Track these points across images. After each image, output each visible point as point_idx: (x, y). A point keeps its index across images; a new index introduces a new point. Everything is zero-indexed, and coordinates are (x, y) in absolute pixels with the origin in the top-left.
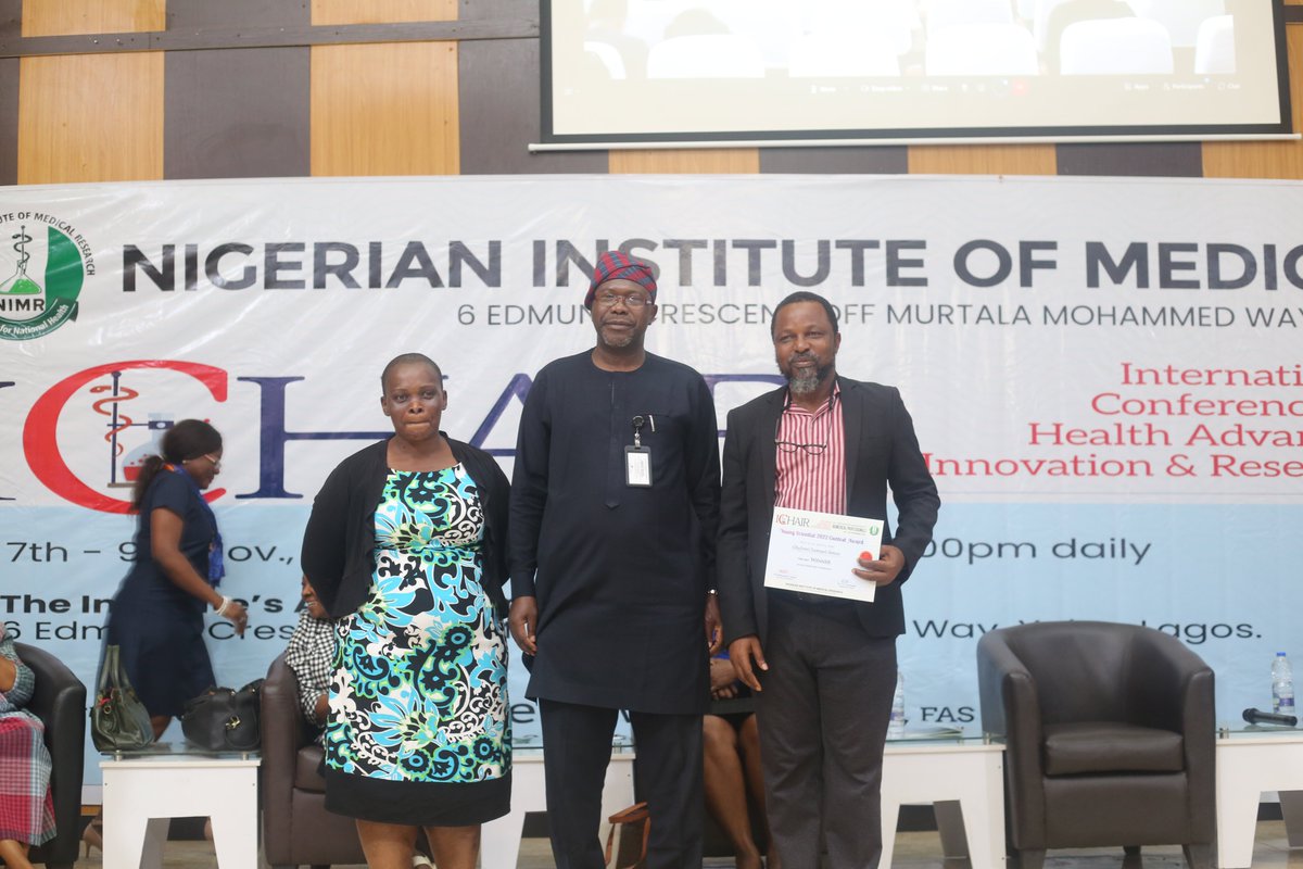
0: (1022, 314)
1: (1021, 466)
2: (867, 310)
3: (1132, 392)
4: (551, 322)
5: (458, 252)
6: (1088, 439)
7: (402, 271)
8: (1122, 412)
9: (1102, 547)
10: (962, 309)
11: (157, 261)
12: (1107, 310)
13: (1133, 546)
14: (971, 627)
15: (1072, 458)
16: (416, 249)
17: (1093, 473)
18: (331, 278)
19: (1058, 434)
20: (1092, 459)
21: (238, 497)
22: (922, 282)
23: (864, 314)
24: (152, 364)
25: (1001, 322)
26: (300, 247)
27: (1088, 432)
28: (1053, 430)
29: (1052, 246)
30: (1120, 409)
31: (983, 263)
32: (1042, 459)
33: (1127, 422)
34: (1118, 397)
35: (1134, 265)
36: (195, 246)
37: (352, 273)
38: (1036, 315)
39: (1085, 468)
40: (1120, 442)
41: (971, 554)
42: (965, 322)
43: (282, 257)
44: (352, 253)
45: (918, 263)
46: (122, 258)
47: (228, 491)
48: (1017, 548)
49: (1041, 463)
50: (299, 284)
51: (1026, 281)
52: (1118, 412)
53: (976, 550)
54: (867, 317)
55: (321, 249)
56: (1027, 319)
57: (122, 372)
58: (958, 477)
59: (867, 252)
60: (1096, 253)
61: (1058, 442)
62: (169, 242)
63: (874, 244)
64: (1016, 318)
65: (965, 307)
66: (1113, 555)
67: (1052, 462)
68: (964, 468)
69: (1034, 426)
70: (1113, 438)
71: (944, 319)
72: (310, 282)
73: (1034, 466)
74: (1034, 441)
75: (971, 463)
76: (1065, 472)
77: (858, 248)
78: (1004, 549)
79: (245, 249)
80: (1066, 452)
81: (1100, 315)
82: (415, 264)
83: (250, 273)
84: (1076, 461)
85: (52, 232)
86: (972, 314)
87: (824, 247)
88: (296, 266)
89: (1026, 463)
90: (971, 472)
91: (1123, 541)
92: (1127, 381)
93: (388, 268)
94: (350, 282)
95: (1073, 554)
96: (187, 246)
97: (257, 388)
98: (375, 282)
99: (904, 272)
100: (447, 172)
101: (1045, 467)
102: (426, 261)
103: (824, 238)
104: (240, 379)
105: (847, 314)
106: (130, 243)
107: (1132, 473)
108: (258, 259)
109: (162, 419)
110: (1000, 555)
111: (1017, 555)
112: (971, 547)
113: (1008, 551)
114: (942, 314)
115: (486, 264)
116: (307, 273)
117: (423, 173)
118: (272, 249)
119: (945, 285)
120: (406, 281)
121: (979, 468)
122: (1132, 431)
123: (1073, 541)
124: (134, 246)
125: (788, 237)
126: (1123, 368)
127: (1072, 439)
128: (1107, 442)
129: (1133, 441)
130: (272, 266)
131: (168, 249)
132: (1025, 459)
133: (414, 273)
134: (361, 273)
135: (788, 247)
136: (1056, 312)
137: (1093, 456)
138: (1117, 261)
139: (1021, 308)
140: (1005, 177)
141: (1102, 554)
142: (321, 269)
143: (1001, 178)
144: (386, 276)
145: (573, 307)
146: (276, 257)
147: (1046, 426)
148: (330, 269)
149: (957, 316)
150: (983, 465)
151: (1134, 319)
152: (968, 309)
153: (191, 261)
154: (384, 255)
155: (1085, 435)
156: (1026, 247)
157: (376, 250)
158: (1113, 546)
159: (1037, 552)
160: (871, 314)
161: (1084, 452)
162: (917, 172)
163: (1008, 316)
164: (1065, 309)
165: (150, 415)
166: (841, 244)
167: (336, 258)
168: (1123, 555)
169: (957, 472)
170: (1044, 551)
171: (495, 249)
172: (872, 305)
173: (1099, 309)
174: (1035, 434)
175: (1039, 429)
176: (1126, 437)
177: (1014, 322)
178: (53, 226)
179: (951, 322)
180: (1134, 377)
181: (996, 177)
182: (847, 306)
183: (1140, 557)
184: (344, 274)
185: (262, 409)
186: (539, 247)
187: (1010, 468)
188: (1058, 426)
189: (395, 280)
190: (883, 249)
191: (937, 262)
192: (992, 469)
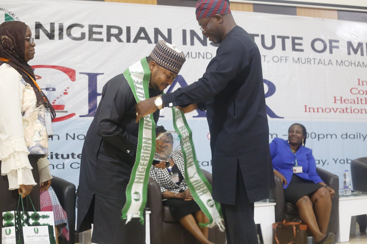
0: (330, 62)
1: (332, 110)
2: (287, 58)
3: (360, 88)
4: (189, 57)
5: (157, 32)
6: (349, 102)
7: (138, 37)
8: (358, 94)
9: (354, 135)
10: (313, 60)
11: (48, 29)
12: (353, 62)
13: (362, 135)
14: (319, 161)
15: (345, 108)
16: (142, 30)
17: (351, 112)
18: (113, 38)
19: (341, 100)
20: (351, 108)
21: (80, 116)
22: (302, 50)
23: (286, 60)
24: (47, 67)
25: (325, 64)
26: (101, 26)
27: (350, 100)
28: (340, 99)
29: (338, 41)
30: (357, 92)
31: (319, 46)
32: (337, 108)
33: (360, 97)
34: (357, 89)
35: (360, 49)
36: (63, 24)
37: (121, 37)
38: (334, 63)
39: (349, 111)
40: (358, 103)
41: (319, 138)
42: (315, 64)
43: (95, 30)
44: (120, 30)
45: (301, 44)
46: (34, 27)
47: (76, 114)
48: (331, 136)
49: (337, 109)
50: (102, 40)
51: (331, 52)
52: (357, 94)
53: (320, 136)
54: (287, 61)
55: (109, 28)
56: (332, 64)
57: (35, 69)
58: (314, 113)
59: (286, 40)
60: (350, 44)
61: (341, 103)
62: (52, 22)
63: (288, 38)
64: (329, 64)
65: (314, 59)
66: (357, 138)
67: (340, 109)
68: (316, 110)
69: (335, 97)
70: (356, 102)
71: (309, 63)
72: (105, 39)
73: (335, 110)
74: (335, 102)
75: (318, 109)
76: (344, 112)
77: (283, 38)
78: (328, 136)
79: (82, 26)
80: (344, 106)
81: (351, 64)
82: (142, 35)
83: (83, 35)
84: (346, 109)
85: (6, 15)
86: (317, 61)
87: (273, 37)
88: (100, 33)
89: (333, 109)
90: (318, 111)
91: (360, 134)
92: (359, 84)
93: (133, 36)
94: (120, 40)
95: (347, 138)
96: (59, 24)
97: (87, 77)
98: (128, 40)
99: (297, 47)
100: (152, 4)
101: (338, 110)
102: (146, 34)
103: (273, 34)
104: (80, 73)
105: (281, 59)
106: (38, 21)
107: (361, 113)
108: (86, 30)
109: (51, 87)
110: (327, 138)
111: (331, 138)
112: (319, 135)
113: (329, 137)
114: (308, 61)
115: (166, 36)
116: (104, 36)
117: (144, 3)
118: (91, 27)
119: (308, 52)
120: (139, 41)
121: (320, 110)
122: (361, 100)
123: (347, 133)
124: (39, 22)
125: (263, 34)
126: (358, 81)
127: (346, 102)
128: (355, 103)
129: (361, 103)
130: (91, 33)
131: (52, 25)
132: (333, 108)
133: (142, 38)
134: (123, 37)
135: (263, 37)
136: (339, 62)
137: (351, 107)
138: (355, 47)
139: (330, 60)
140: (324, 19)
141: (354, 138)
142: (109, 36)
143: (323, 19)
144: (133, 38)
145: (196, 53)
146: (92, 29)
147: (338, 98)
148: (113, 35)
149: (312, 62)
150: (321, 109)
151: (360, 65)
152: (315, 60)
153: (61, 29)
154: (131, 31)
155: (349, 101)
156: (331, 41)
157: (128, 29)
158: (357, 135)
159: (337, 137)
160: (288, 60)
161: (349, 106)
162: (299, 15)
163: (327, 63)
164: (342, 61)
165: (46, 85)
166: (278, 37)
167: (114, 31)
168: (360, 138)
169: (314, 111)
170: (339, 137)
171: (169, 31)
172: (288, 57)
173: (351, 62)
174: (335, 100)
175: (336, 98)
176: (360, 102)
177: (328, 64)
178: (7, 13)
179: (311, 64)
180: (361, 83)
181: (321, 19)
182: (281, 57)
183: (365, 138)
184: (117, 36)
185: (89, 84)
186: (184, 32)
187: (329, 110)
188: (341, 98)
189: (135, 41)
190: (290, 40)
191: (306, 44)
192: (324, 111)
